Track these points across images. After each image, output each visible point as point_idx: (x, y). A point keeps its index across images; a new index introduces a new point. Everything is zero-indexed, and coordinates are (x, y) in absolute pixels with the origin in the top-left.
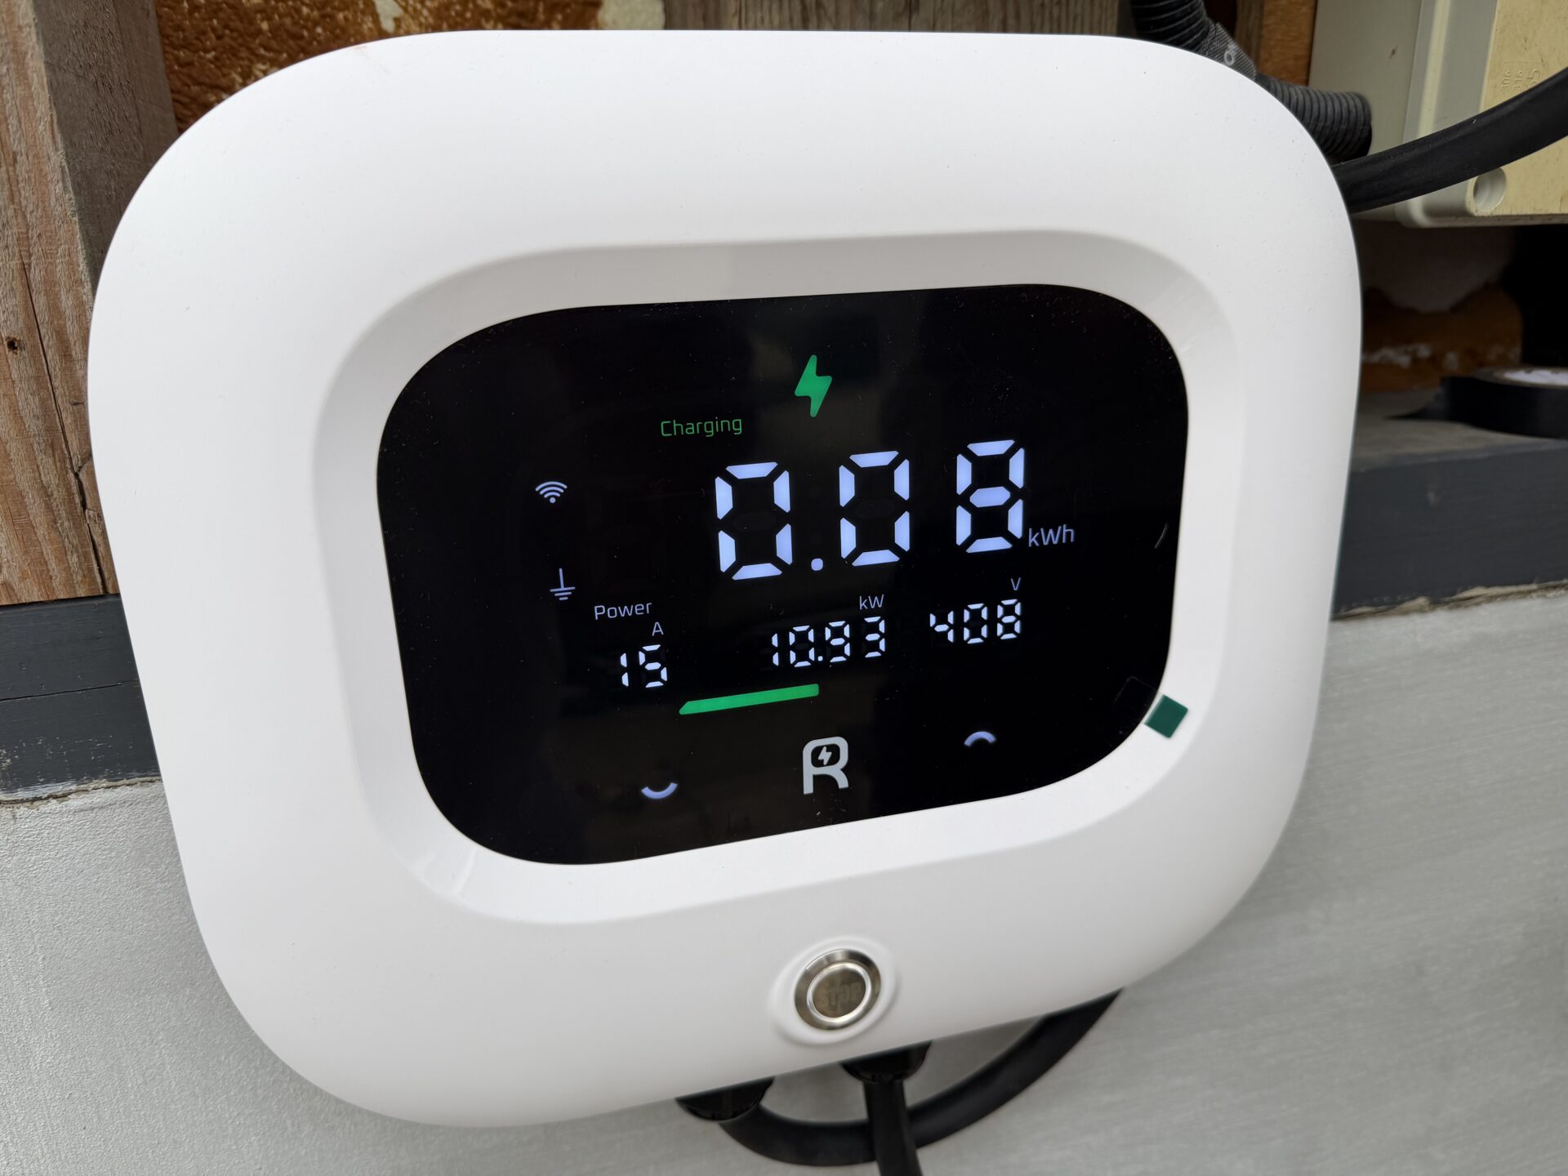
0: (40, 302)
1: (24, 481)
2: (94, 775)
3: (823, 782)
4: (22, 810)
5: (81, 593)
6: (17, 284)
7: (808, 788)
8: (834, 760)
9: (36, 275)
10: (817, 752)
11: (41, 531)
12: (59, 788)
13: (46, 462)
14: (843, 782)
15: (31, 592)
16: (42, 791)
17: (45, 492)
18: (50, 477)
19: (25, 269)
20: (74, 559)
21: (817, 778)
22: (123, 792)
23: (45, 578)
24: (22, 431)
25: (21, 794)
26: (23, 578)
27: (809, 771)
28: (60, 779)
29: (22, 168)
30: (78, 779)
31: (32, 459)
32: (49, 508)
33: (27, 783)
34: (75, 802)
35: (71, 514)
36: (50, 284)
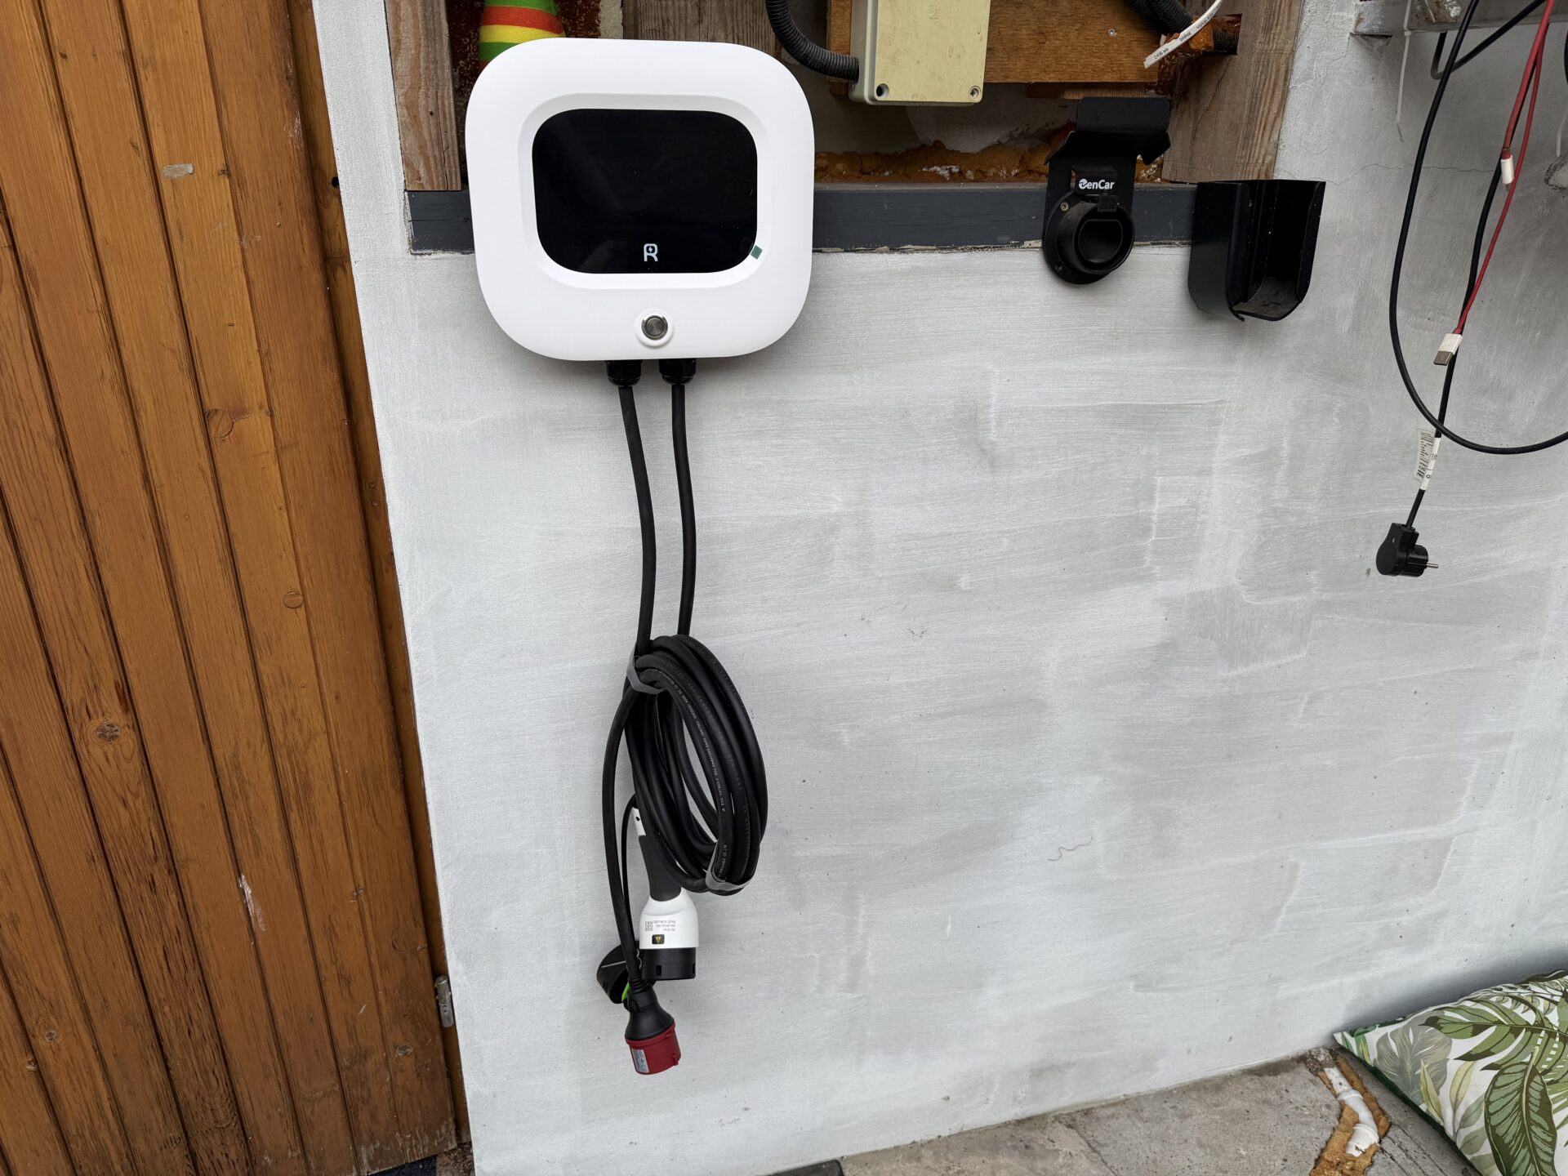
0: (440, 102)
1: (430, 153)
2: (439, 249)
3: (650, 258)
4: (418, 257)
5: (441, 189)
6: (434, 97)
7: (646, 260)
8: (653, 251)
9: (439, 94)
10: (648, 248)
11: (433, 169)
12: (429, 251)
13: (436, 148)
14: (656, 260)
15: (429, 188)
16: (424, 252)
17: (435, 156)
18: (437, 153)
19: (437, 92)
20: (440, 179)
21: (648, 257)
22: (447, 255)
23: (432, 184)
24: (431, 139)
25: (418, 252)
26: (427, 183)
27: (646, 254)
28: (429, 249)
29: (439, 66)
30: (434, 250)
31: (433, 147)
32: (436, 162)
33: (420, 249)
34: (433, 256)
35: (441, 164)
36: (443, 97)
